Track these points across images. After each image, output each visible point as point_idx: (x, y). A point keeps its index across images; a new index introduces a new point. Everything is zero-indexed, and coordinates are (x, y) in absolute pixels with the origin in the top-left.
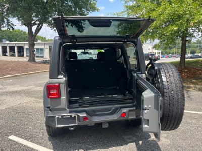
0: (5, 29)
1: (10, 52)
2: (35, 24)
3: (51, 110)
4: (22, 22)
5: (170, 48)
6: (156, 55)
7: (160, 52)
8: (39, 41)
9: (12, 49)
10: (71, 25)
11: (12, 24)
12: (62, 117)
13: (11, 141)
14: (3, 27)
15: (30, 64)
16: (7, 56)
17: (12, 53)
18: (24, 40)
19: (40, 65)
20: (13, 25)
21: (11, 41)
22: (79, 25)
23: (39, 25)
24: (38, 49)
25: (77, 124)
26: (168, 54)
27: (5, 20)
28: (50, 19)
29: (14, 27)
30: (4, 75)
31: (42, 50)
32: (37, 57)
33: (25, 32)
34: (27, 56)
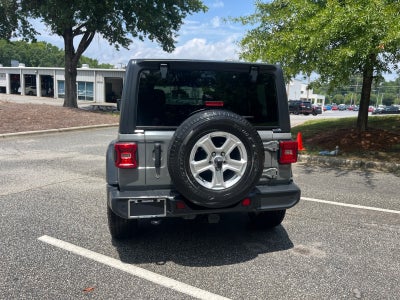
0: (19, 39)
1: (26, 85)
2: (78, 32)
3: (119, 189)
4: (53, 27)
5: (344, 92)
6: (315, 105)
7: (323, 97)
8: (85, 67)
9: (30, 80)
10: (150, 38)
11: (32, 30)
12: (140, 200)
13: (44, 244)
14: (15, 35)
15: (68, 111)
16: (19, 93)
17: (29, 89)
18: (54, 63)
19: (87, 115)
20: (35, 32)
21: (28, 64)
22: (165, 38)
23: (86, 33)
24: (82, 83)
25: (165, 215)
26: (338, 104)
27: (19, 22)
28: (109, 23)
29: (36, 37)
30: (17, 130)
31: (90, 84)
32: (80, 98)
33: (55, 48)
34: (60, 96)
